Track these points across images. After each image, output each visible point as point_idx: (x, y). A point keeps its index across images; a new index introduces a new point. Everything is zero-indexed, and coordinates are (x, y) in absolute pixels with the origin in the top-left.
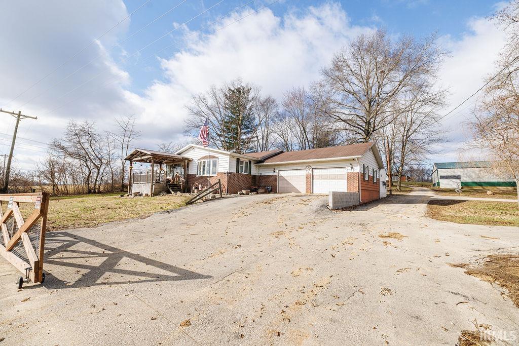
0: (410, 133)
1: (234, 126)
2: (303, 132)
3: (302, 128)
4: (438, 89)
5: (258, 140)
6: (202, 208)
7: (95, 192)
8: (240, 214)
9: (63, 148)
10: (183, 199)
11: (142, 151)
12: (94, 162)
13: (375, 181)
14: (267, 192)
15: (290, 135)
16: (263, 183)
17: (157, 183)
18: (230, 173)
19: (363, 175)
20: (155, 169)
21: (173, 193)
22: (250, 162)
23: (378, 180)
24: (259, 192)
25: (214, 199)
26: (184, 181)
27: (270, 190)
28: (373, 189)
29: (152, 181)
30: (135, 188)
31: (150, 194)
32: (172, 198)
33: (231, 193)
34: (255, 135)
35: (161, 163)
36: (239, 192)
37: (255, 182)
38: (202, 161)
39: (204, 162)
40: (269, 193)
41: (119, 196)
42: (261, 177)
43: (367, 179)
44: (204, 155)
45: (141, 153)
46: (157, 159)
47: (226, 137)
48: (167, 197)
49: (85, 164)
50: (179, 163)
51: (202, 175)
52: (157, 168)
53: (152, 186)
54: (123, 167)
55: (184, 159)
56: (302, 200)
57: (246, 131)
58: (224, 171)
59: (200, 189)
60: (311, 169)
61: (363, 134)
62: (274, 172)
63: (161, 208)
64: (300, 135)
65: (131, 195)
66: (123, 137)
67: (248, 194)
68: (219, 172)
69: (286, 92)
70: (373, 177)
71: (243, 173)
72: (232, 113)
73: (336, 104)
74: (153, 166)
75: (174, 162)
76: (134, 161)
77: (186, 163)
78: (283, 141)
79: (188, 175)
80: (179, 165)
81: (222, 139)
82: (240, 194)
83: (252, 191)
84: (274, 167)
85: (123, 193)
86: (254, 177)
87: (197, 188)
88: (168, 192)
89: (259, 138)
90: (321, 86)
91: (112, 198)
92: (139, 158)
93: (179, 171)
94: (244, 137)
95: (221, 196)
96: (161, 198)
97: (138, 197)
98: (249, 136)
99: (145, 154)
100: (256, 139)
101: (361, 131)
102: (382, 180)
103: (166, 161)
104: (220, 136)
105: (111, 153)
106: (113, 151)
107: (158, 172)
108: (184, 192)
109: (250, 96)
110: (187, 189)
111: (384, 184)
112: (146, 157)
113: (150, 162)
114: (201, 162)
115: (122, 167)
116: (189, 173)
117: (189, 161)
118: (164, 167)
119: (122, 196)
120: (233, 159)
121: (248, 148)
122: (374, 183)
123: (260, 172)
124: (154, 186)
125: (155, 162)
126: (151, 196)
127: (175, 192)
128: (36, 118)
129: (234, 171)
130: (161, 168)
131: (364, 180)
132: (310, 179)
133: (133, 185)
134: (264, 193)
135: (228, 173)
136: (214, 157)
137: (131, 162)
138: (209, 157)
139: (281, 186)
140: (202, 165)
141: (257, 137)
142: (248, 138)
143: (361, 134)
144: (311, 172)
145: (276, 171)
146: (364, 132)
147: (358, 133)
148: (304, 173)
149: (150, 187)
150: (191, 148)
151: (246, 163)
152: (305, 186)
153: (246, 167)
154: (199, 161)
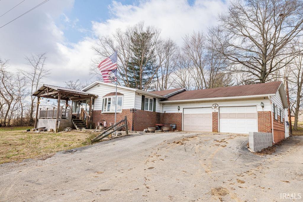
1: (136, 67)
3: (199, 70)
5: (158, 80)
6: (109, 147)
8: (155, 157)
10: (88, 136)
11: (50, 87)
14: (172, 129)
15: (188, 76)
16: (167, 120)
17: (62, 118)
18: (136, 110)
19: (274, 114)
20: (61, 105)
21: (77, 129)
22: (155, 99)
23: (284, 120)
24: (164, 129)
25: (120, 137)
26: (90, 117)
27: (174, 127)
29: (58, 117)
30: (41, 123)
31: (55, 130)
32: (77, 134)
33: (136, 130)
34: (155, 76)
35: (67, 100)
36: (145, 130)
37: (159, 120)
38: (108, 97)
39: (110, 99)
40: (174, 131)
41: (26, 131)
42: (165, 114)
44: (109, 92)
45: (49, 89)
46: (64, 95)
47: (129, 76)
48: (72, 133)
50: (85, 99)
51: (107, 112)
52: (63, 104)
53: (58, 121)
54: (32, 103)
55: (90, 96)
57: (147, 71)
58: (130, 108)
59: (104, 125)
60: (218, 108)
61: (260, 75)
62: (179, 109)
63: (65, 146)
65: (37, 130)
67: (154, 132)
68: (124, 108)
69: (185, 36)
70: (281, 117)
71: (148, 110)
72: (135, 55)
73: (233, 47)
74: (59, 102)
75: (80, 98)
76: (42, 97)
77: (92, 100)
79: (93, 111)
80: (85, 102)
81: (125, 78)
82: (146, 132)
83: (157, 129)
84: (178, 105)
85: (29, 128)
86: (158, 114)
87: (101, 125)
88: (74, 128)
90: (219, 31)
91: (19, 132)
92: (46, 94)
93: (85, 107)
94: (145, 77)
95: (128, 133)
96: (66, 134)
97: (43, 132)
98: (151, 76)
99: (53, 90)
100: (156, 79)
101: (257, 73)
103: (72, 97)
104: (123, 75)
105: (21, 90)
106: (24, 88)
107: (65, 107)
108: (89, 128)
109: (152, 40)
110: (92, 126)
111: (287, 124)
112: (53, 93)
113: (57, 98)
114: (106, 99)
116: (95, 110)
117: (95, 97)
118: (70, 103)
119: (29, 130)
120: (138, 96)
121: (149, 87)
122: (281, 122)
123: (164, 110)
124: (59, 122)
125: (62, 98)
126: (56, 132)
127: (80, 128)
129: (139, 108)
130: (67, 104)
131: (275, 120)
132: (216, 117)
133: (40, 120)
134: (168, 131)
135: (133, 110)
136: (119, 94)
137: (39, 97)
138: (114, 94)
139: (186, 124)
140: (107, 102)
141: (158, 77)
142: (149, 78)
143: (257, 75)
144: (217, 111)
145: (180, 109)
146: (261, 73)
147: (254, 74)
148: (210, 111)
149: (56, 123)
150: (97, 84)
151: (151, 100)
152: (211, 124)
153: (151, 104)
154: (105, 98)
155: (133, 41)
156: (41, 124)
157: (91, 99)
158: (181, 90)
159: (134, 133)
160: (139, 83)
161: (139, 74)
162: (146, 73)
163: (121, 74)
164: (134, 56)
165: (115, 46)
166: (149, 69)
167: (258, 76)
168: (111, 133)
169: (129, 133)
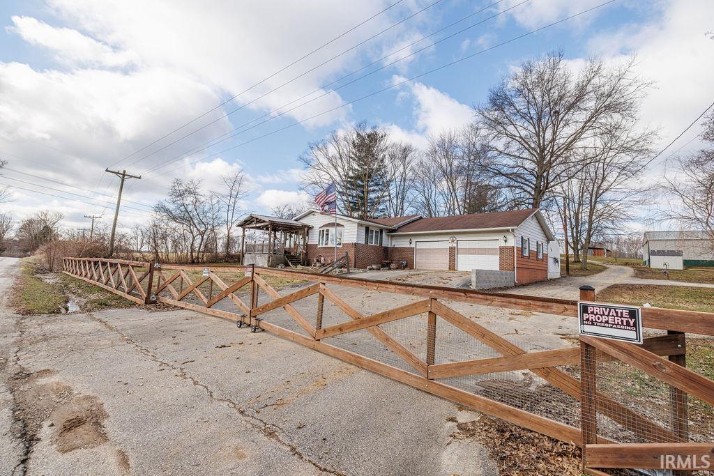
0: (601, 191)
2: (451, 188)
4: (642, 132)
5: (390, 200)
7: (198, 263)
9: (167, 211)
11: (259, 217)
12: (198, 227)
13: (541, 257)
14: (401, 267)
16: (397, 256)
17: (274, 253)
18: (358, 244)
19: (521, 250)
21: (292, 265)
22: (381, 231)
23: (545, 256)
24: (392, 267)
25: (341, 274)
26: (304, 252)
27: (404, 265)
28: (537, 268)
29: (269, 252)
31: (266, 266)
33: (359, 268)
34: (386, 194)
35: (276, 231)
36: (368, 267)
37: (387, 255)
38: (325, 229)
39: (328, 231)
40: (404, 269)
42: (394, 249)
43: (526, 254)
44: (327, 223)
45: (257, 219)
46: (273, 226)
47: (349, 195)
49: (188, 230)
51: (324, 246)
53: (269, 257)
55: (304, 227)
56: (442, 278)
57: (375, 188)
58: (351, 242)
59: (322, 262)
60: (456, 241)
62: (411, 243)
64: (446, 192)
66: (229, 198)
67: (379, 270)
68: (345, 242)
70: (537, 253)
71: (373, 244)
72: (358, 166)
73: (496, 152)
74: (270, 234)
75: (290, 229)
76: (248, 228)
78: (424, 199)
79: (307, 245)
80: (297, 233)
81: (345, 198)
82: (370, 269)
83: (383, 266)
84: (410, 238)
86: (386, 249)
87: (318, 261)
88: (287, 265)
89: (392, 196)
92: (254, 225)
94: (372, 196)
95: (349, 270)
98: (379, 194)
99: (264, 222)
100: (388, 198)
101: (529, 189)
102: (551, 255)
103: (281, 228)
104: (342, 194)
108: (304, 265)
109: (382, 145)
110: (307, 262)
111: (556, 260)
113: (267, 229)
114: (323, 230)
115: (227, 233)
116: (310, 243)
117: (310, 228)
120: (361, 227)
121: (377, 210)
122: (538, 259)
123: (393, 244)
124: (271, 258)
125: (271, 230)
126: (268, 269)
127: (295, 264)
128: (140, 178)
129: (363, 242)
130: (275, 236)
131: (523, 257)
132: (453, 252)
133: (246, 255)
134: (397, 269)
135: (356, 245)
136: (339, 225)
137: (244, 229)
138: (333, 225)
139: (419, 260)
140: (324, 234)
141: (390, 196)
142: (378, 197)
143: (529, 192)
144: (455, 245)
145: (413, 243)
146: (535, 190)
147: (525, 191)
148: (447, 245)
149: (267, 259)
150: (311, 213)
151: (377, 232)
152: (447, 261)
153: (377, 236)
154: (321, 229)
155: (355, 146)
156: (247, 260)
157: (305, 230)
158: (416, 217)
159: (356, 271)
160: (363, 204)
161: (363, 192)
162: (374, 191)
163: (340, 193)
164: (356, 167)
165: (330, 155)
166: (377, 185)
167: (531, 194)
168: (331, 271)
169: (351, 271)
